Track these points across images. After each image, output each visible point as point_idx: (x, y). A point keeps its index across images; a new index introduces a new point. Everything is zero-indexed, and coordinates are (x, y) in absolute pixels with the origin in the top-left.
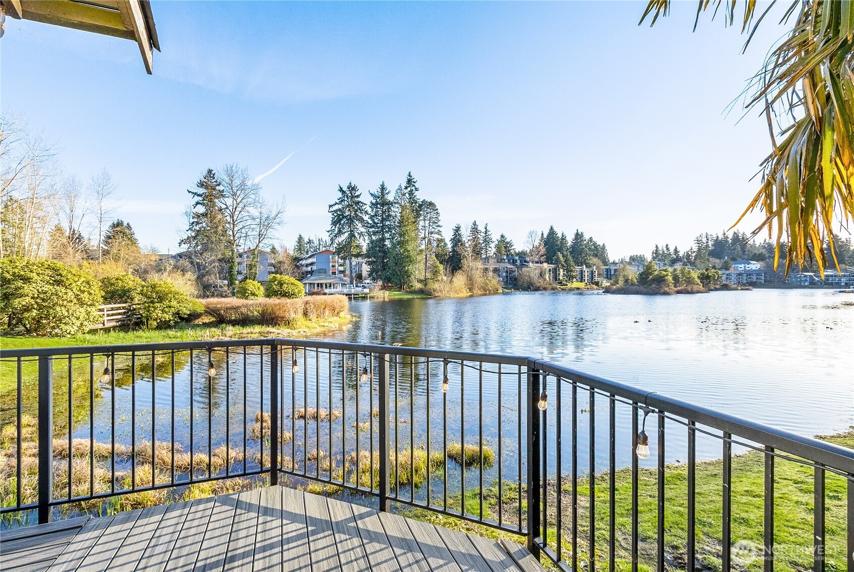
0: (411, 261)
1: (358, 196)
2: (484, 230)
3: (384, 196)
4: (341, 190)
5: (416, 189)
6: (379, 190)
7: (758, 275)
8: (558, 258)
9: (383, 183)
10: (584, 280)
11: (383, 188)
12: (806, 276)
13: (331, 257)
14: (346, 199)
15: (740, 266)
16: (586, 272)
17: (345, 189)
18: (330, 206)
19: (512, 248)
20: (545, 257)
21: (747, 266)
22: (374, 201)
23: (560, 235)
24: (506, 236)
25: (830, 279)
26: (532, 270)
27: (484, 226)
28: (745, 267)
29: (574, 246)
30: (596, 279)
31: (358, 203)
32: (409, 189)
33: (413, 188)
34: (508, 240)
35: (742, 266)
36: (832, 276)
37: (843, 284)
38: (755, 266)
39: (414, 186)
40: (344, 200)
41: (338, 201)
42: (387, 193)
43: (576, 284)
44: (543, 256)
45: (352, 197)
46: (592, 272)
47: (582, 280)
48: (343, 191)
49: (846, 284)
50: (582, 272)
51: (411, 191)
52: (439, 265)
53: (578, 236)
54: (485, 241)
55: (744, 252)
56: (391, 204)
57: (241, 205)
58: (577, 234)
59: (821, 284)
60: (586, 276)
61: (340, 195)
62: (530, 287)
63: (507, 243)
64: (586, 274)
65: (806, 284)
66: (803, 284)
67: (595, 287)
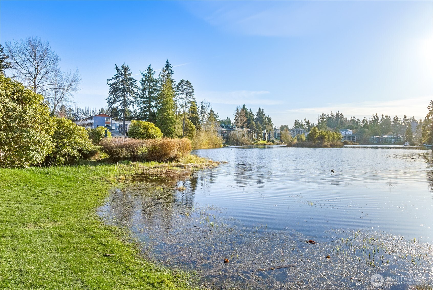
0: (172, 123)
1: (130, 74)
2: (200, 106)
3: (150, 75)
4: (117, 68)
5: (172, 73)
6: (147, 71)
7: (353, 137)
8: (252, 125)
9: (150, 66)
10: (266, 139)
11: (150, 70)
12: (376, 138)
13: (106, 119)
14: (120, 75)
15: (343, 132)
16: (267, 134)
17: (120, 68)
18: (109, 80)
19: (218, 118)
20: (247, 123)
21: (346, 132)
22: (144, 78)
23: (249, 111)
24: (214, 111)
25: (387, 139)
26: (237, 132)
27: (201, 103)
28: (345, 133)
29: (258, 118)
30: (272, 138)
31: (131, 79)
32: (167, 72)
33: (170, 71)
34: (215, 113)
35: (344, 132)
36: (388, 138)
37: (393, 142)
38: (350, 132)
39: (170, 70)
40: (119, 76)
41: (114, 77)
42: (153, 74)
43: (262, 142)
44: (245, 123)
45: (125, 75)
46: (270, 134)
47: (264, 139)
48: (119, 69)
49: (394, 142)
50: (264, 134)
51: (169, 73)
52: (193, 126)
53: (260, 112)
54: (201, 113)
55: (342, 124)
56: (156, 81)
57: (42, 72)
58: (259, 111)
59: (383, 142)
60: (267, 136)
61: (116, 72)
62: (237, 143)
63: (215, 115)
64: (267, 135)
65: (376, 142)
66: (374, 142)
67: (272, 143)
